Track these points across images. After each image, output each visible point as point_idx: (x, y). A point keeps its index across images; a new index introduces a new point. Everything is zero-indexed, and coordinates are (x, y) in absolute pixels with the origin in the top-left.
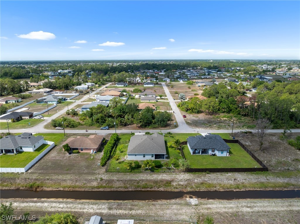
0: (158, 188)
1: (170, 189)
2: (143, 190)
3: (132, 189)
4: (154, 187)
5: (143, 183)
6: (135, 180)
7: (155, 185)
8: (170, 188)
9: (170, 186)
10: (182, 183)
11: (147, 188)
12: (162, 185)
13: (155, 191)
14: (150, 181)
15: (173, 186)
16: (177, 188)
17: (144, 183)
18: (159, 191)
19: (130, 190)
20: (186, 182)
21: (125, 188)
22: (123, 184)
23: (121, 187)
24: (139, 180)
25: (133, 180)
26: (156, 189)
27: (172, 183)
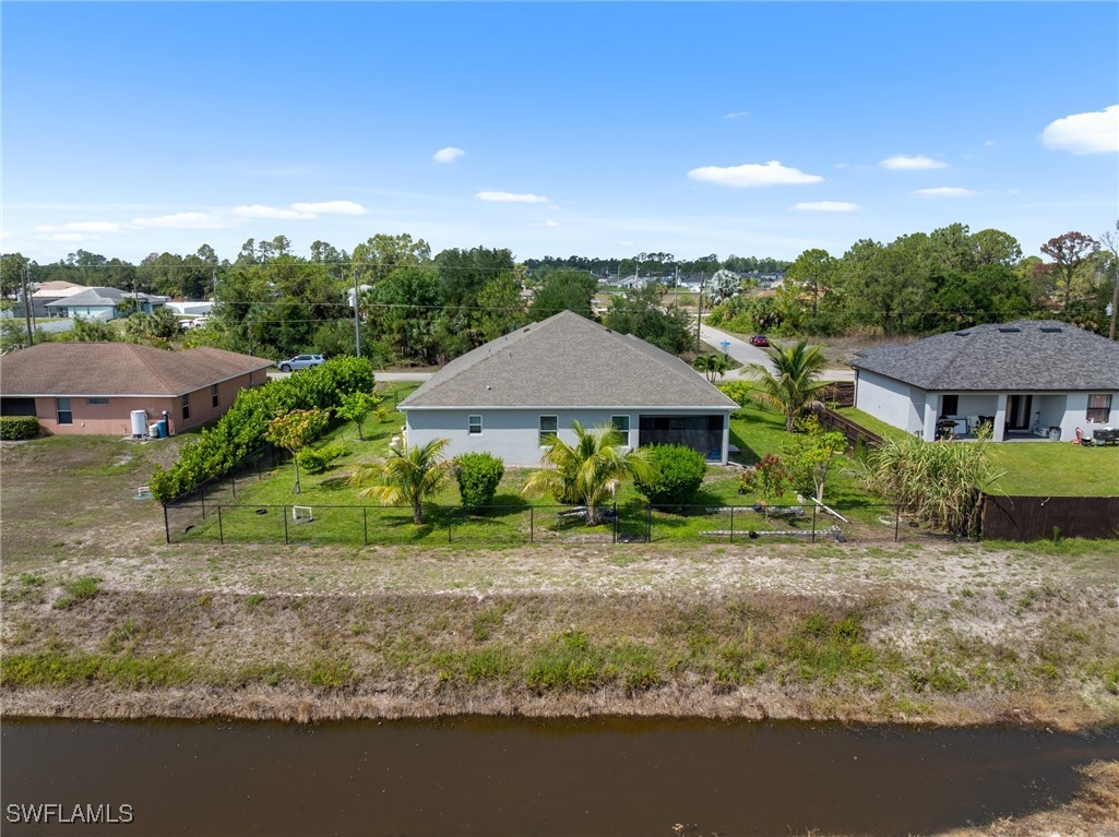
0: (728, 690)
1: (868, 700)
2: (545, 706)
3: (402, 700)
4: (677, 670)
5: (543, 626)
6: (447, 598)
7: (681, 648)
8: (873, 689)
9: (864, 662)
10: (987, 630)
11: (591, 684)
12: (765, 658)
13: (683, 719)
14: (620, 608)
15: (895, 659)
16: (947, 686)
17: (546, 631)
18: (739, 721)
19: (384, 704)
20: (1031, 619)
21: (317, 681)
22: (308, 645)
23: (278, 677)
24: (499, 600)
25: (428, 601)
26: (703, 702)
27: (878, 635)
